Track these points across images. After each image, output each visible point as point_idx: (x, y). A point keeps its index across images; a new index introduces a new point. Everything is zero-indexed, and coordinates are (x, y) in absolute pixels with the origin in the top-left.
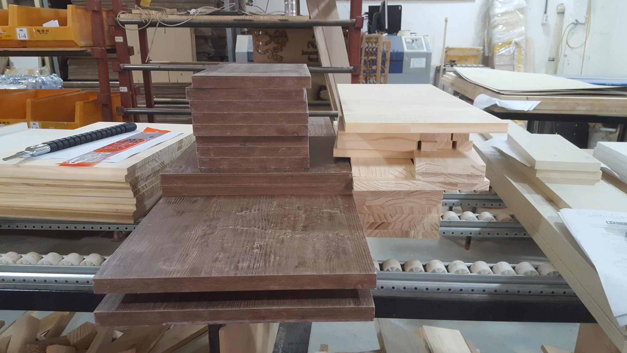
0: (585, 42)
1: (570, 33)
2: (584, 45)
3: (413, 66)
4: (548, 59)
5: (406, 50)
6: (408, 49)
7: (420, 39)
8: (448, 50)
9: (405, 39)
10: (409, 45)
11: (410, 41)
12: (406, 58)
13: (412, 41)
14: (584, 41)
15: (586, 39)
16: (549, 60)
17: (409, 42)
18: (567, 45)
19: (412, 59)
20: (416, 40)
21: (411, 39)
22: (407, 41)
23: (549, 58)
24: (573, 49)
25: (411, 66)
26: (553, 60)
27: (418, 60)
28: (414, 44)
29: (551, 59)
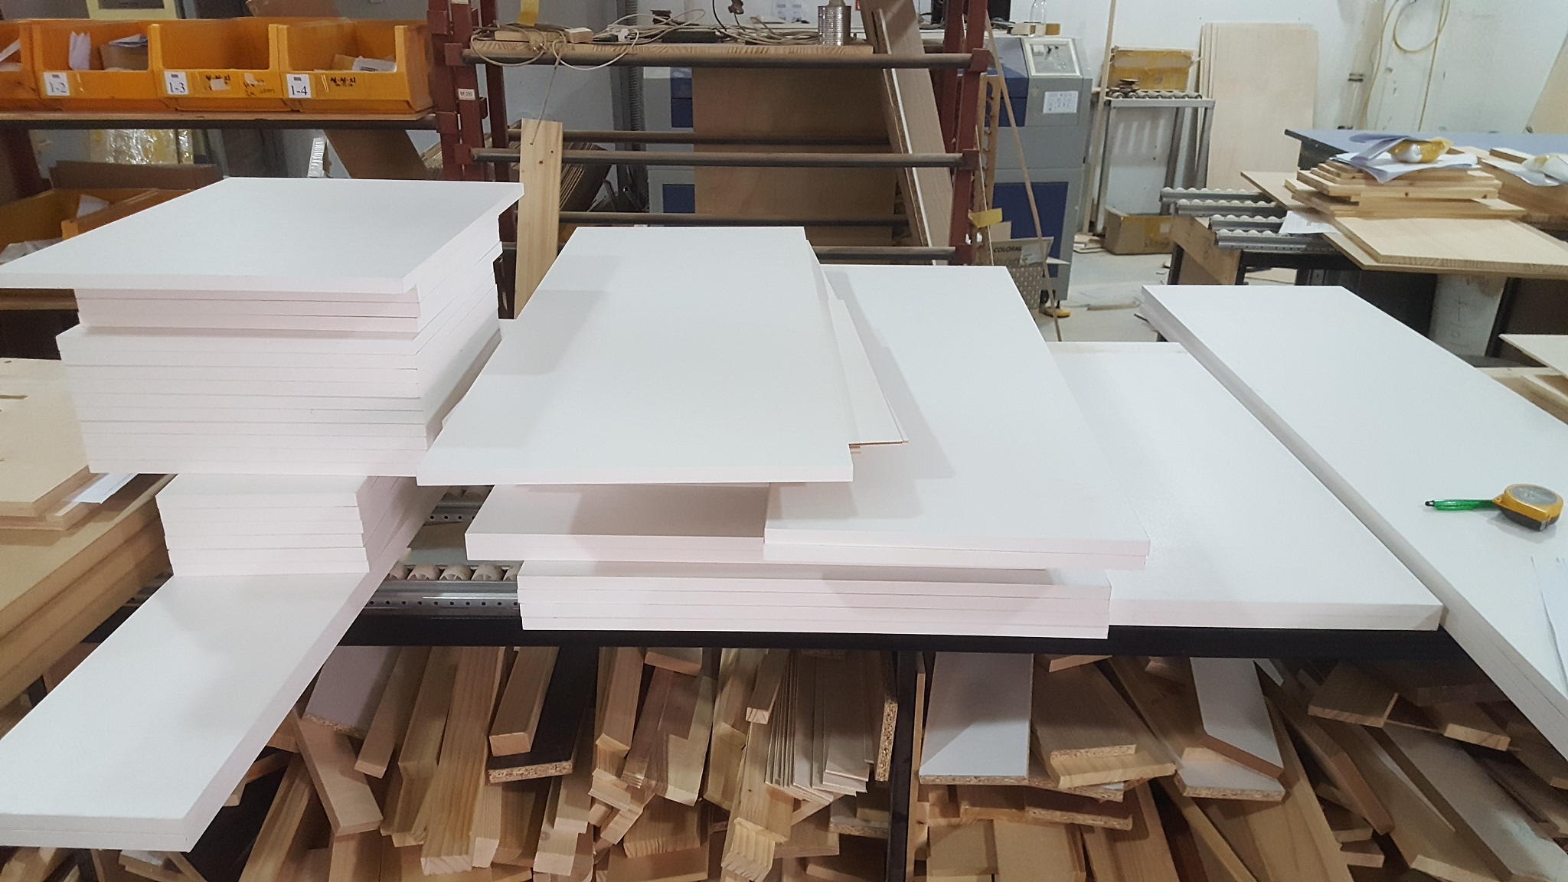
0: (1437, 39)
1: (1402, 17)
2: (1434, 43)
3: (1050, 109)
4: (1348, 77)
5: (1033, 73)
6: (1037, 71)
7: (1066, 45)
8: (1117, 54)
9: (1032, 46)
10: (1041, 59)
11: (1044, 50)
12: (1033, 91)
13: (1047, 50)
14: (1434, 37)
15: (1439, 31)
16: (1350, 80)
18: (1394, 45)
19: (1047, 94)
20: (1057, 48)
21: (1044, 45)
22: (1036, 50)
23: (1351, 75)
24: (1408, 54)
25: (1045, 110)
26: (1361, 80)
27: (1061, 95)
28: (1050, 58)
29: (1353, 77)
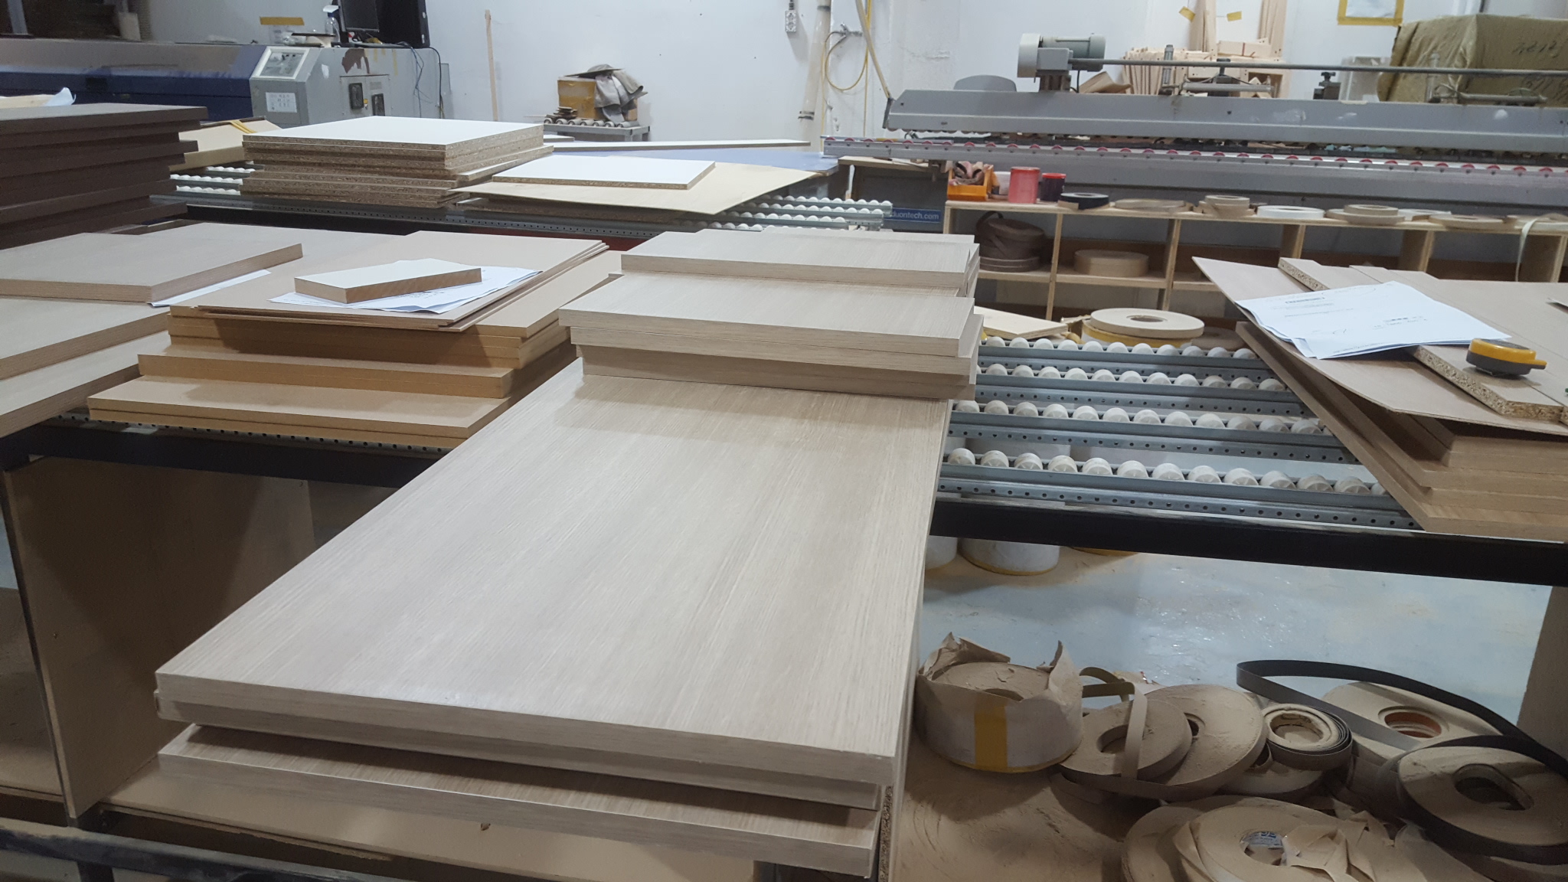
0: (861, 77)
1: (833, 56)
2: (860, 83)
3: (273, 108)
4: (799, 114)
5: (258, 74)
6: (264, 74)
7: (303, 54)
9: (272, 53)
10: (273, 65)
11: (280, 57)
15: (863, 70)
17: (275, 60)
18: (828, 83)
19: (268, 95)
20: (294, 55)
21: (284, 53)
22: (274, 55)
23: (801, 112)
24: (841, 93)
25: (269, 109)
26: (810, 118)
27: (282, 95)
28: (282, 64)
29: (805, 115)
